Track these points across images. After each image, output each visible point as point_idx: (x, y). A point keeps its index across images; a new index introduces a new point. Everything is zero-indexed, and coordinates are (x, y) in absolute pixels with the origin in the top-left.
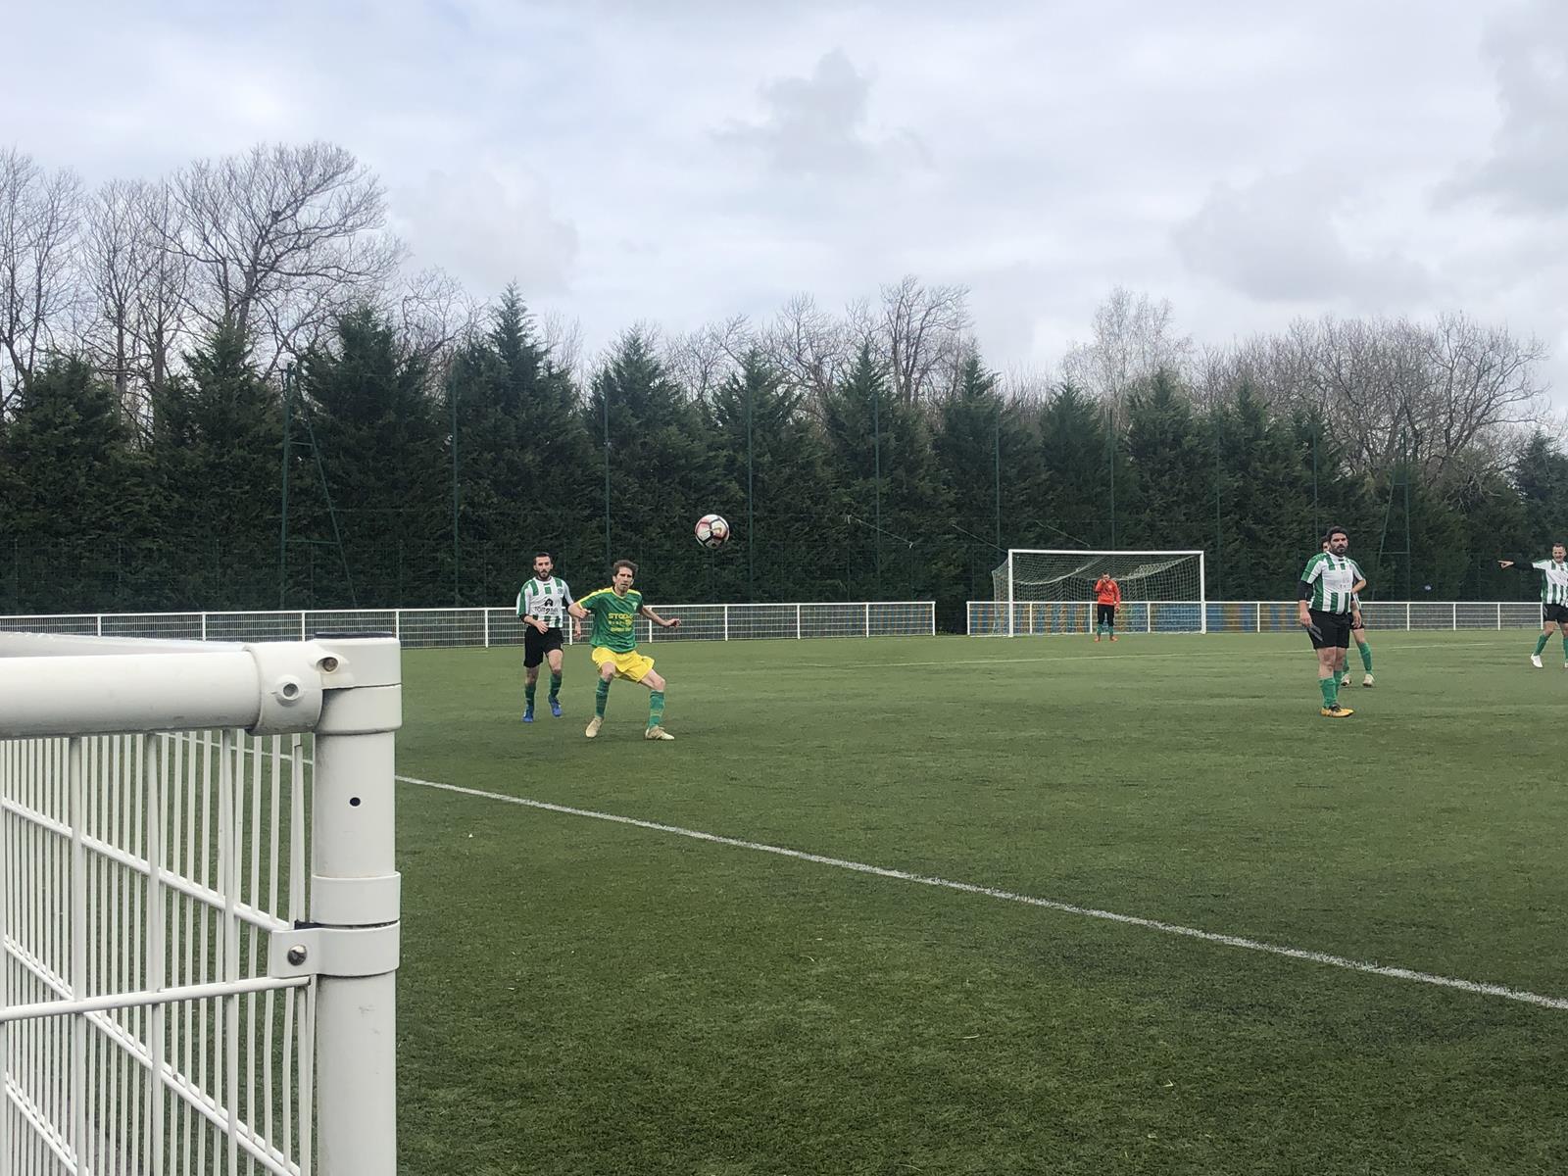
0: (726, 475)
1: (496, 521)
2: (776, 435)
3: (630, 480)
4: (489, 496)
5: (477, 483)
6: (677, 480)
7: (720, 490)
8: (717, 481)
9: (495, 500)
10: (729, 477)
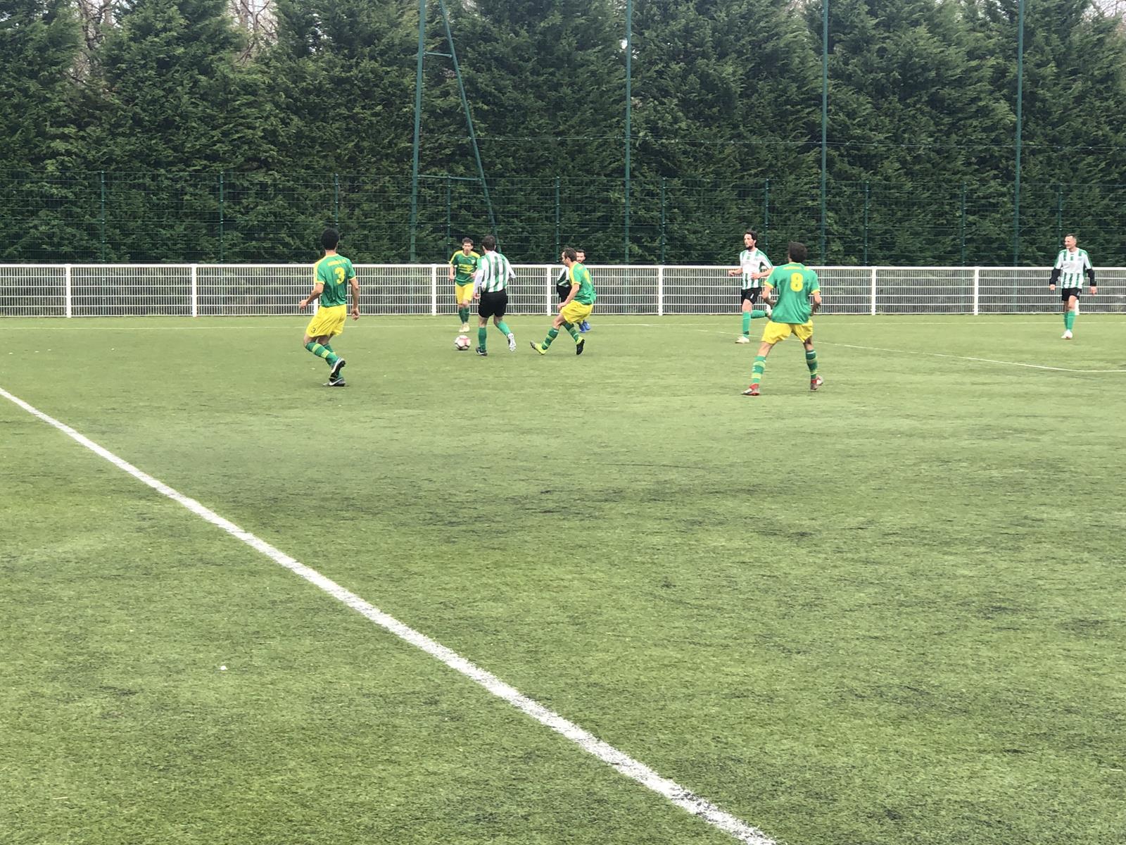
0: (992, 92)
1: (685, 152)
2: (1064, 36)
3: (861, 98)
4: (676, 120)
5: (662, 103)
6: (925, 98)
7: (984, 112)
8: (980, 100)
9: (683, 125)
10: (997, 95)
